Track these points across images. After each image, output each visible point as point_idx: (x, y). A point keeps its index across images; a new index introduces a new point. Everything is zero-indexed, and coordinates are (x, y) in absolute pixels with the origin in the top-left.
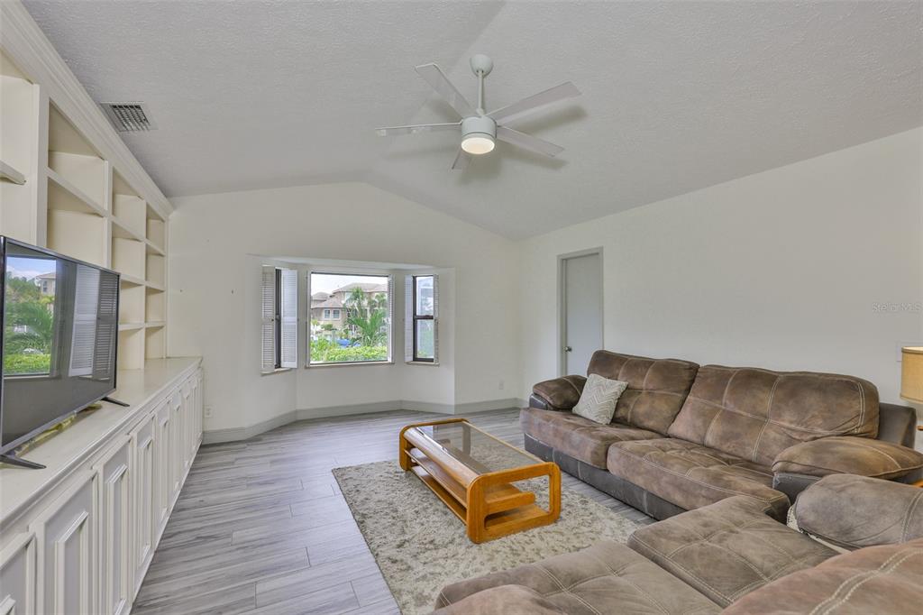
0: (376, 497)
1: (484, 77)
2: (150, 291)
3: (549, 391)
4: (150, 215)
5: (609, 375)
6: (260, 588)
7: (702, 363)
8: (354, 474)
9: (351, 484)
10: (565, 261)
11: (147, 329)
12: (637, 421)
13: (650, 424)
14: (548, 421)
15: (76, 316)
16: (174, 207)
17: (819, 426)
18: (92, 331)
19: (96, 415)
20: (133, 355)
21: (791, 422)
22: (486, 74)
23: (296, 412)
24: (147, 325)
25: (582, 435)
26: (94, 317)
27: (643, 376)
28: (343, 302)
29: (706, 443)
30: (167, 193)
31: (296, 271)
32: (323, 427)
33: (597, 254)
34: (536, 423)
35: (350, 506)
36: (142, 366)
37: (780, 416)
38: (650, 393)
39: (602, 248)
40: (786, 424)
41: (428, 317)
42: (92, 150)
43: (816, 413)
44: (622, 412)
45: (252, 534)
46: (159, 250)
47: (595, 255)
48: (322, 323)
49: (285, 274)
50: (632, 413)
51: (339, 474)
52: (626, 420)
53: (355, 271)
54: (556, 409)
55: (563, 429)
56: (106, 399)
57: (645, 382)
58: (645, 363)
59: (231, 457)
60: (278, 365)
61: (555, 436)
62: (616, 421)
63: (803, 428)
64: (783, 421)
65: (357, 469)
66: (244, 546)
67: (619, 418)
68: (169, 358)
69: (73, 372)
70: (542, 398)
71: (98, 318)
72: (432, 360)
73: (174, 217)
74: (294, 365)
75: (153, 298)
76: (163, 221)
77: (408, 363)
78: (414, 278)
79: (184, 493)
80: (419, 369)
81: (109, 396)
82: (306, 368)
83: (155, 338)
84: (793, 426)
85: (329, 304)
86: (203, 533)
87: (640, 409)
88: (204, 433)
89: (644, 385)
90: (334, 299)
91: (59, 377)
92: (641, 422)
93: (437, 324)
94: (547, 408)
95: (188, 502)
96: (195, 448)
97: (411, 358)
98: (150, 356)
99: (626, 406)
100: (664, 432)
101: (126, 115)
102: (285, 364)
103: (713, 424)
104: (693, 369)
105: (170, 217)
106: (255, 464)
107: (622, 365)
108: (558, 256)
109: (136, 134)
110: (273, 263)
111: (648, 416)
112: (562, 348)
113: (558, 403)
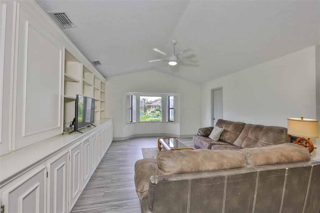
0: (150, 155)
1: (174, 45)
2: (101, 102)
3: (202, 131)
4: (102, 83)
5: (220, 127)
6: (120, 168)
7: (247, 123)
8: (146, 150)
9: (145, 152)
10: (213, 91)
11: (101, 111)
12: (225, 140)
13: (229, 141)
14: (199, 139)
15: (87, 108)
16: (107, 80)
17: (271, 142)
18: (90, 111)
19: (90, 128)
20: (98, 117)
21: (265, 141)
22: (175, 44)
23: (136, 134)
24: (101, 110)
25: (206, 143)
26: (90, 108)
27: (229, 127)
28: (157, 103)
29: (242, 147)
30: (105, 77)
31: (136, 96)
32: (143, 139)
33: (221, 89)
34: (196, 139)
35: (143, 156)
36: (100, 120)
37: (262, 139)
38: (230, 132)
39: (222, 87)
40: (263, 142)
41: (173, 109)
42: (89, 72)
43: (271, 138)
44: (221, 138)
45: (121, 159)
46: (104, 92)
47: (220, 89)
48: (151, 110)
49: (134, 96)
50: (224, 138)
51: (143, 149)
52: (223, 140)
53: (150, 95)
54: (204, 136)
55: (202, 141)
56: (92, 125)
57: (229, 129)
58: (231, 123)
59: (119, 144)
60: (132, 121)
61: (200, 143)
62: (220, 140)
63: (267, 143)
64: (263, 141)
65: (148, 149)
66: (118, 161)
67: (221, 139)
68: (106, 118)
69: (86, 121)
70: (200, 133)
71: (91, 108)
72: (173, 121)
73: (107, 83)
74: (135, 121)
75: (102, 103)
76: (105, 84)
77: (167, 122)
78: (169, 97)
79: (108, 150)
80: (170, 124)
81: (93, 124)
82: (139, 122)
83: (102, 113)
84: (265, 142)
85: (153, 104)
86: (111, 158)
87: (227, 137)
88: (113, 138)
89: (229, 130)
90: (155, 103)
91: (83, 122)
92: (226, 141)
93: (175, 110)
94: (201, 136)
95: (108, 152)
96: (111, 141)
97: (168, 121)
98: (101, 118)
99: (223, 136)
100: (232, 144)
101: (96, 63)
102: (134, 121)
103: (244, 142)
104: (244, 125)
105: (106, 83)
106: (124, 146)
107: (224, 123)
108: (211, 89)
109: (98, 66)
110: (130, 93)
111: (229, 139)
112: (212, 118)
113: (204, 134)
